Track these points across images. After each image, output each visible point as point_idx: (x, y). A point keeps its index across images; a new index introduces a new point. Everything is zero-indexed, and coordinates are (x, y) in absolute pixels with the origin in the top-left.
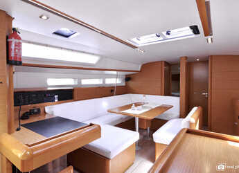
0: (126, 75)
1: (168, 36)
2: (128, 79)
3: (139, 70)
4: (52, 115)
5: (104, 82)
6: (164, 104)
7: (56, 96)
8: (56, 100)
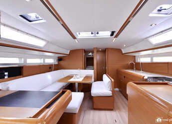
0: (58, 57)
1: (97, 35)
2: (60, 59)
3: (68, 54)
4: (8, 90)
5: (44, 61)
6: (87, 74)
7: (6, 73)
8: (6, 77)
